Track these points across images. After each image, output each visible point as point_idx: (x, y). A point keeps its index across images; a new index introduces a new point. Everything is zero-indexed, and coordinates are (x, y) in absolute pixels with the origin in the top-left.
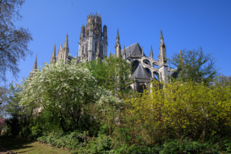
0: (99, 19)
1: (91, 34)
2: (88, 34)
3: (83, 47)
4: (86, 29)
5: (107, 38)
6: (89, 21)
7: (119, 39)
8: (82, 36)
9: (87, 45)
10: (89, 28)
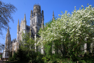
0: (40, 7)
1: (36, 14)
2: (34, 14)
3: (32, 21)
4: (33, 12)
5: (43, 17)
6: (35, 8)
7: (54, 16)
8: (31, 15)
9: (34, 20)
10: (35, 11)
